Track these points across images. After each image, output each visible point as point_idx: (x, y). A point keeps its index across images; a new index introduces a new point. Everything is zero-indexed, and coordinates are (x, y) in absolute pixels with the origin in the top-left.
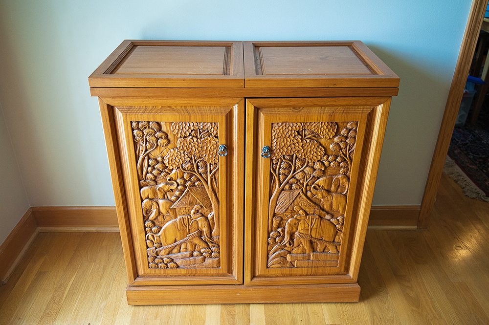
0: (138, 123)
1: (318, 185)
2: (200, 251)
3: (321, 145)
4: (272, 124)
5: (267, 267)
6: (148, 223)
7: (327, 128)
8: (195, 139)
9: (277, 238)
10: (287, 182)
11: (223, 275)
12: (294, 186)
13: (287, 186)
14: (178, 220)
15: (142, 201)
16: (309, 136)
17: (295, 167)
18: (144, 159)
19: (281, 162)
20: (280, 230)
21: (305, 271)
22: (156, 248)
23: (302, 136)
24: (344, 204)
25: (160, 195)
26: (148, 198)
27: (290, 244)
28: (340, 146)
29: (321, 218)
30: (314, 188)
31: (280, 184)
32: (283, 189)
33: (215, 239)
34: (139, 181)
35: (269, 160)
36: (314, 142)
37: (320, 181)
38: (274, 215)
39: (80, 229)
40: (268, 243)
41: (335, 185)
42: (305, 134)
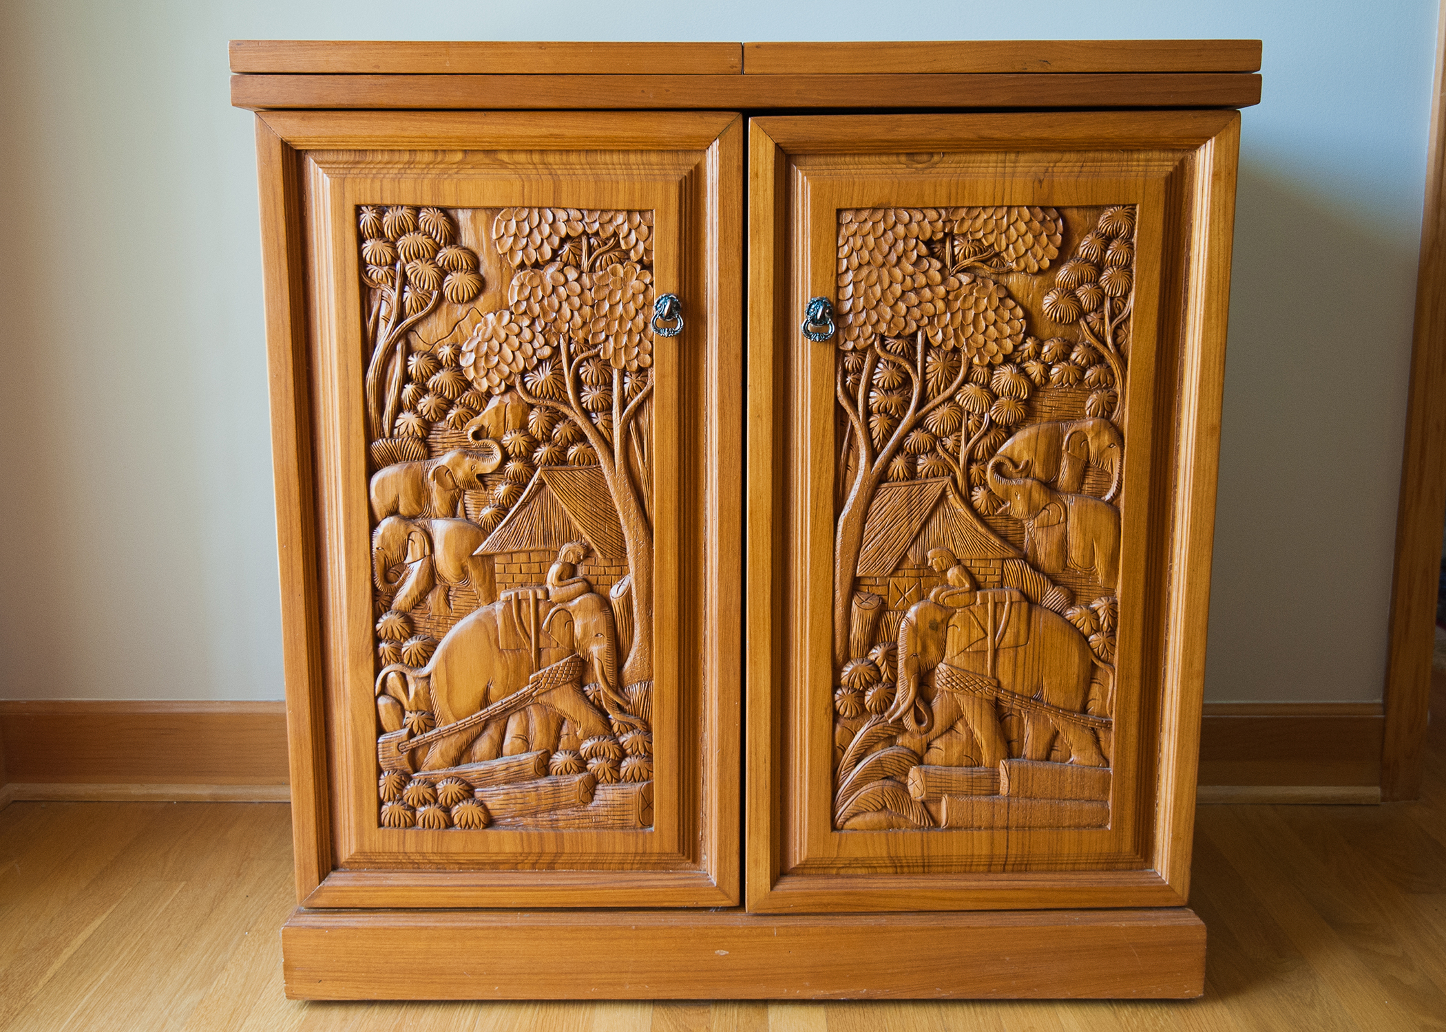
0: (381, 210)
1: (1011, 460)
2: (575, 752)
3: (1010, 295)
4: (839, 212)
5: (834, 828)
6: (389, 621)
7: (1029, 229)
8: (572, 274)
9: (869, 694)
10: (899, 449)
11: (662, 864)
12: (923, 463)
13: (899, 464)
14: (499, 607)
15: (374, 524)
16: (967, 262)
17: (924, 383)
18: (390, 352)
19: (874, 366)
20: (877, 653)
21: (980, 844)
22: (411, 734)
23: (942, 261)
24: (1111, 540)
25: (438, 500)
26: (394, 512)
27: (919, 721)
28: (1078, 300)
29: (1030, 601)
30: (998, 468)
31: (873, 455)
32: (883, 477)
33: (635, 692)
34: (369, 440)
35: (829, 352)
36: (985, 286)
37: (1017, 445)
38: (856, 585)
39: (154, 792)
40: (836, 715)
41: (1073, 460)
42: (953, 256)
